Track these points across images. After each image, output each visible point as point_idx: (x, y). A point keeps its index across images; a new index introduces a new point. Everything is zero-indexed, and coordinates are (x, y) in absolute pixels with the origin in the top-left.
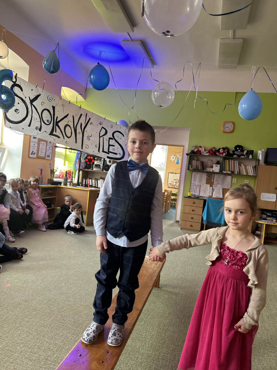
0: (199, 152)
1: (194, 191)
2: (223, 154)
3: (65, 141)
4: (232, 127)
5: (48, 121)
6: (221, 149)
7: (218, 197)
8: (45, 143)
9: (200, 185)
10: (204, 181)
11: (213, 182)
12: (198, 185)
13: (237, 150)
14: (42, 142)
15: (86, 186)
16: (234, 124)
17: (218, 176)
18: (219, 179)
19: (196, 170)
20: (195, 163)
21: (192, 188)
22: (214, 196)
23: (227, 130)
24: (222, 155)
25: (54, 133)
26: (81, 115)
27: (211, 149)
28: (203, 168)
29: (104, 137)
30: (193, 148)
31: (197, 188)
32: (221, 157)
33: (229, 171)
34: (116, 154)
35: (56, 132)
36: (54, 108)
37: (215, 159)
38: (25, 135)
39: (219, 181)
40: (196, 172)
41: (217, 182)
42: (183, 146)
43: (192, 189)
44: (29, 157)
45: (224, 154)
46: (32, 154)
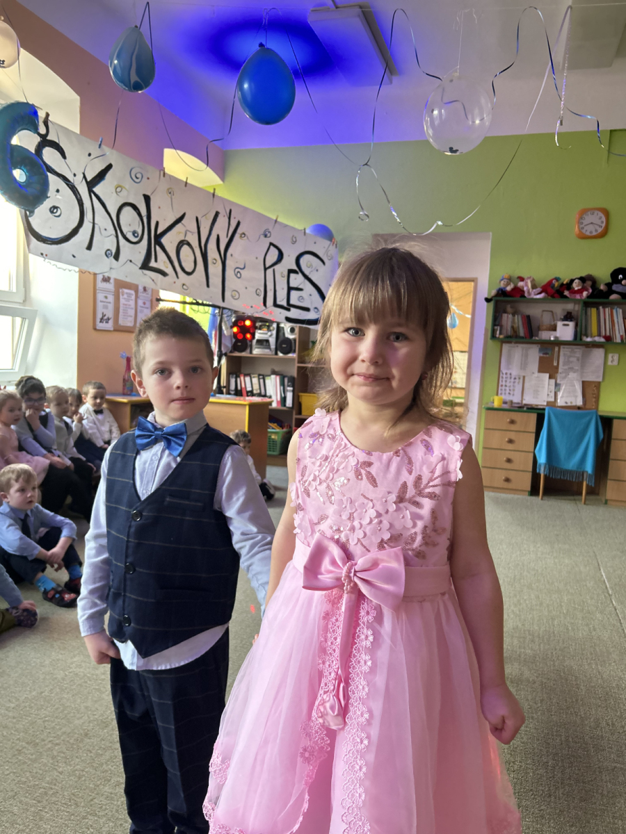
0: (518, 292)
1: (508, 391)
2: (582, 293)
3: (179, 282)
4: (602, 222)
5: (134, 233)
6: (577, 281)
7: (571, 403)
8: (133, 292)
9: (524, 377)
10: (534, 365)
11: (557, 367)
12: (517, 378)
13: (619, 282)
14: (126, 291)
15: (238, 393)
16: (606, 213)
17: (570, 350)
18: (571, 359)
19: (513, 338)
20: (510, 320)
21: (502, 386)
22: (560, 402)
23: (589, 230)
24: (578, 297)
25: (153, 264)
26: (217, 214)
27: (550, 283)
28: (529, 333)
29: (276, 267)
30: (502, 282)
31: (516, 384)
32: (576, 302)
33: (599, 335)
34: (307, 309)
35: (156, 261)
36: (147, 199)
37: (560, 308)
38: (81, 272)
39: (572, 362)
40: (513, 345)
41: (566, 367)
42: (473, 281)
43: (504, 388)
44: (95, 329)
45: (585, 294)
46: (101, 320)
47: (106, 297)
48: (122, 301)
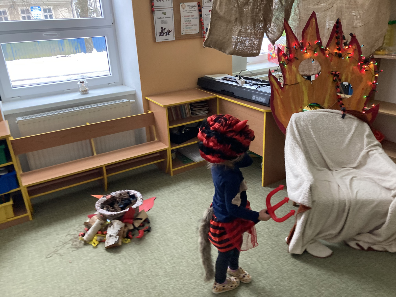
14: (187, 4)
44: (155, 42)
46: (161, 34)
47: (164, 14)
48: (183, 14)
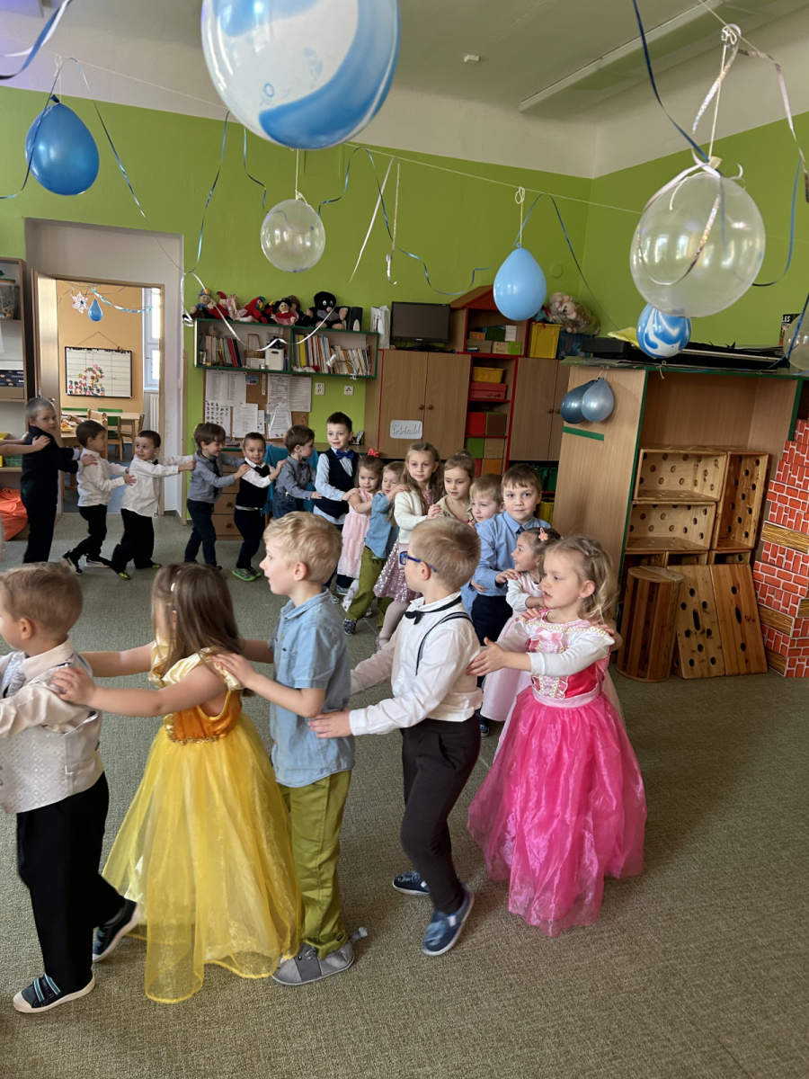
0: (222, 312)
2: (289, 317)
6: (283, 304)
9: (232, 408)
10: (241, 394)
11: (266, 397)
12: (224, 408)
13: (324, 308)
17: (278, 380)
18: (279, 388)
19: (219, 365)
20: (215, 344)
22: (271, 435)
24: (285, 322)
27: (254, 303)
30: (202, 298)
31: (224, 415)
32: (283, 327)
33: (308, 365)
37: (266, 332)
39: (280, 391)
40: (218, 371)
41: (275, 397)
45: (292, 319)
